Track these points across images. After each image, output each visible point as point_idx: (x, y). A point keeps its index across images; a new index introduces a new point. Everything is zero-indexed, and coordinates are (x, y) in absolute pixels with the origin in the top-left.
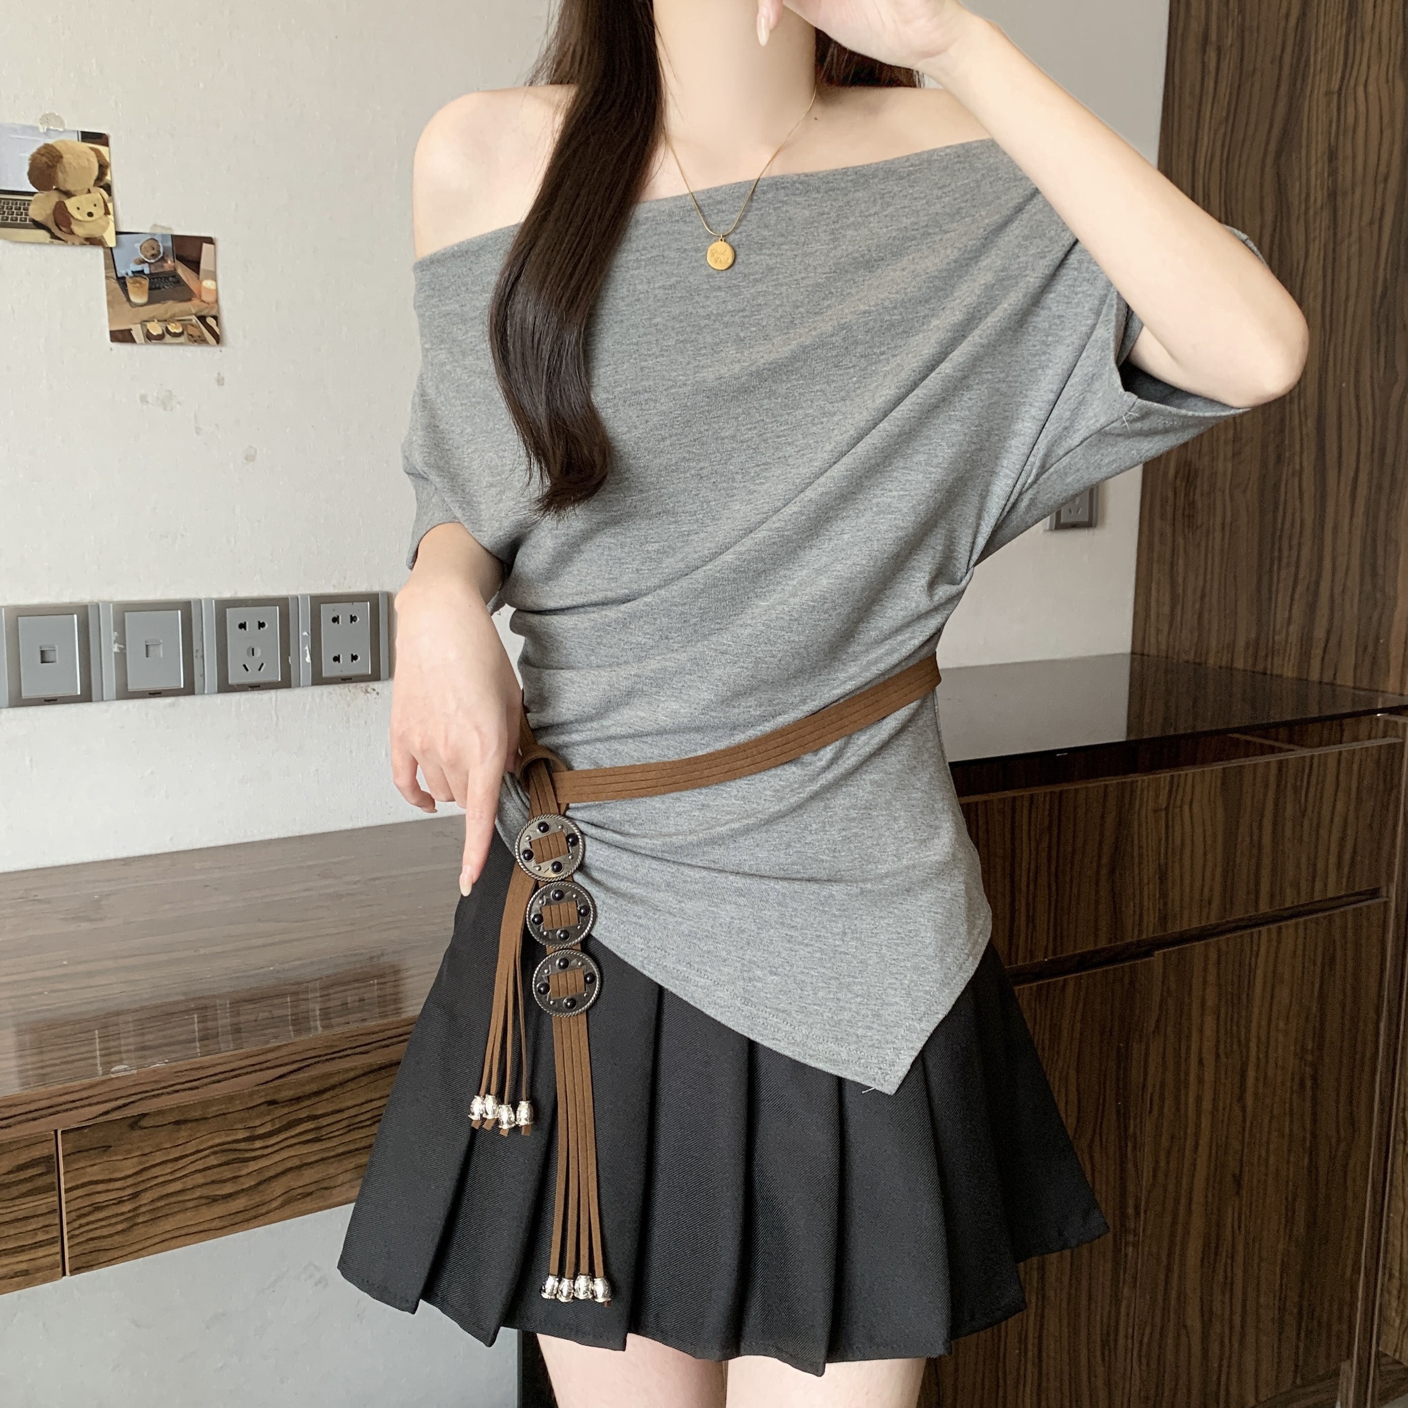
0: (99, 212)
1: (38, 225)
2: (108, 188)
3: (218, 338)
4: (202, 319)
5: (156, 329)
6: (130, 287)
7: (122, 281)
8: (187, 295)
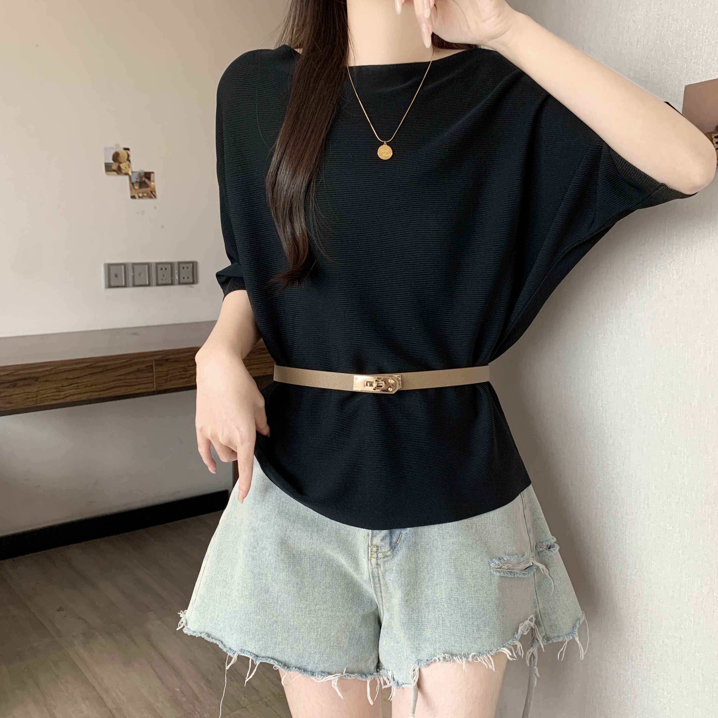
0: (127, 167)
1: (114, 171)
2: (129, 161)
3: (155, 197)
4: (151, 192)
5: (141, 195)
6: (135, 185)
7: (133, 184)
8: (147, 186)
